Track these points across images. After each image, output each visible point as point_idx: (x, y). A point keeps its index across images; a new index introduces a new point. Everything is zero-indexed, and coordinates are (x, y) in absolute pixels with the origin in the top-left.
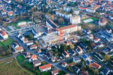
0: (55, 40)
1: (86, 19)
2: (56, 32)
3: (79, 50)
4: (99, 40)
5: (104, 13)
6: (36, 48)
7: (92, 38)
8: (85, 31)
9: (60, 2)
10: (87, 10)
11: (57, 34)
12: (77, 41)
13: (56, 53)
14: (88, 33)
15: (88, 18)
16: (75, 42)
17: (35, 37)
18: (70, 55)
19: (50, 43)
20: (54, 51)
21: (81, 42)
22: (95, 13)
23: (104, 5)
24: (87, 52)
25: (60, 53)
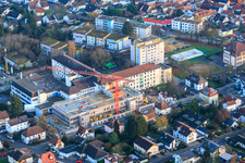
0: (100, 111)
1: (178, 50)
2: (97, 88)
3: (186, 133)
4: (239, 102)
5: (231, 32)
6: (43, 135)
7: (214, 98)
8: (188, 83)
9: (75, 5)
10: (176, 24)
11: (102, 94)
12: (169, 110)
13: (113, 145)
14: (199, 87)
15: (184, 49)
16: (164, 112)
17: (28, 107)
18: (160, 148)
19: (86, 120)
20: (105, 141)
21: (183, 113)
22: (203, 34)
23: (225, 8)
24: (211, 137)
25: (125, 144)
